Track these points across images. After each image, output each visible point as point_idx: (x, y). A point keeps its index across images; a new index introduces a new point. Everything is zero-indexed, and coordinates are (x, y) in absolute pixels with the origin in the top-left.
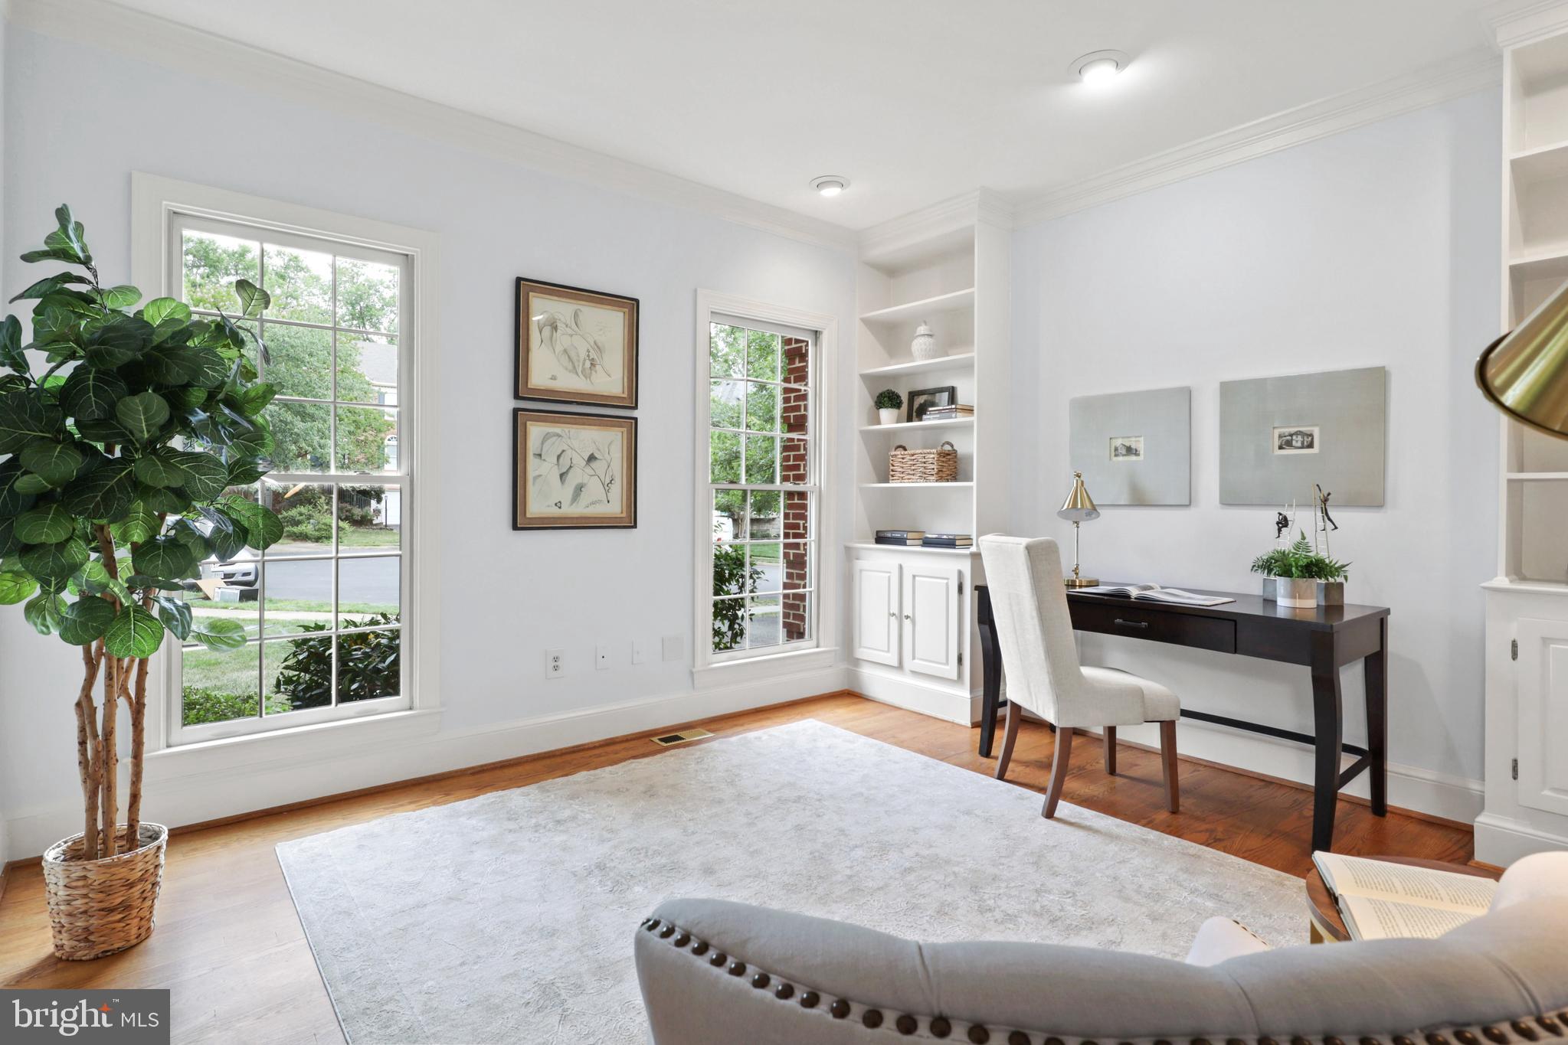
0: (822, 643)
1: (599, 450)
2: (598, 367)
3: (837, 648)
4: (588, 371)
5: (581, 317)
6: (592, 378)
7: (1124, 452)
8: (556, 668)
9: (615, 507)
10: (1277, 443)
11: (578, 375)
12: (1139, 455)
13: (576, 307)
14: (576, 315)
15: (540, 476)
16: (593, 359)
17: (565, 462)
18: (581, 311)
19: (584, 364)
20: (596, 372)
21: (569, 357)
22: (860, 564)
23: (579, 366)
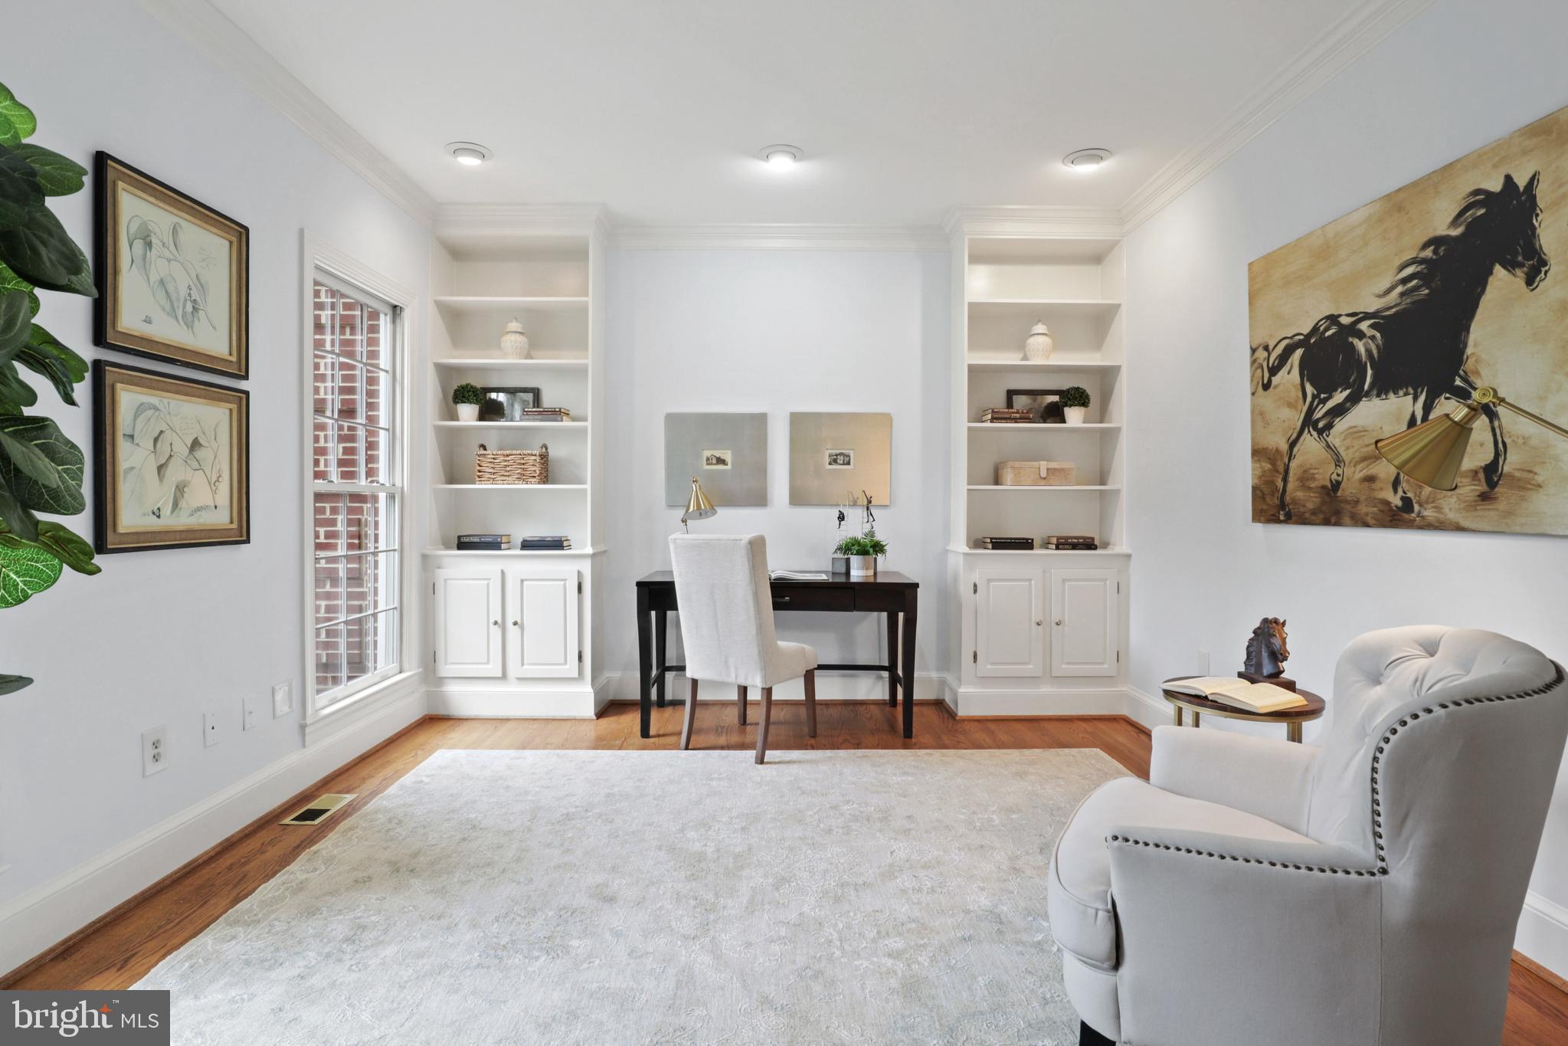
0: (406, 665)
1: (204, 433)
2: (201, 313)
3: (421, 670)
4: (189, 317)
5: (181, 236)
6: (194, 328)
7: (714, 461)
8: (156, 758)
9: (221, 518)
10: (827, 460)
11: (178, 321)
12: (727, 465)
13: (176, 220)
14: (175, 231)
15: (132, 468)
16: (195, 300)
17: (164, 447)
18: (181, 227)
19: (184, 307)
20: (199, 320)
21: (167, 292)
22: (442, 574)
23: (178, 307)
